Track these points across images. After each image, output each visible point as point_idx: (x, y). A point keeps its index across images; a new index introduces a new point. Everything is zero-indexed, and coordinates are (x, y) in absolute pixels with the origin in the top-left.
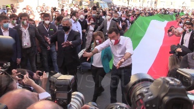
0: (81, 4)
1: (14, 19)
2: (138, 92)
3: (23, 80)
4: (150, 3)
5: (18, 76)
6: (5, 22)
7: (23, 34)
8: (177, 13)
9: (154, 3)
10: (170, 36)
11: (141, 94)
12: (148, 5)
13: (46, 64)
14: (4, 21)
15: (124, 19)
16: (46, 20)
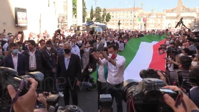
0: (78, 29)
1: (20, 46)
2: (129, 92)
4: (140, 26)
6: (15, 49)
7: (30, 57)
8: (161, 34)
9: (143, 25)
10: (160, 54)
11: (132, 92)
12: (138, 27)
14: (13, 47)
16: (48, 46)
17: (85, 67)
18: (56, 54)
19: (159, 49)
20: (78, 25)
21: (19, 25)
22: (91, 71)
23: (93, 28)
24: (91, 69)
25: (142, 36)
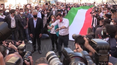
0: (40, 2)
1: (1, 13)
3: (9, 46)
5: (6, 44)
7: (12, 20)
12: (77, 1)
13: (22, 36)
15: (64, 10)
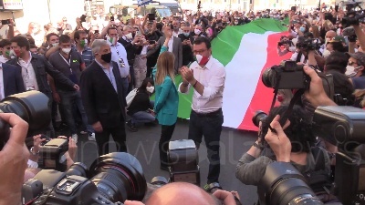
0: (125, 13)
1: (9, 48)
7: (23, 71)
9: (248, 3)
15: (198, 32)
16: (65, 47)
17: (139, 84)
18: (81, 62)
19: (280, 44)
20: (124, 5)
21: (7, 7)
22: (152, 91)
23: (154, 9)
24: (152, 88)
25: (247, 21)
